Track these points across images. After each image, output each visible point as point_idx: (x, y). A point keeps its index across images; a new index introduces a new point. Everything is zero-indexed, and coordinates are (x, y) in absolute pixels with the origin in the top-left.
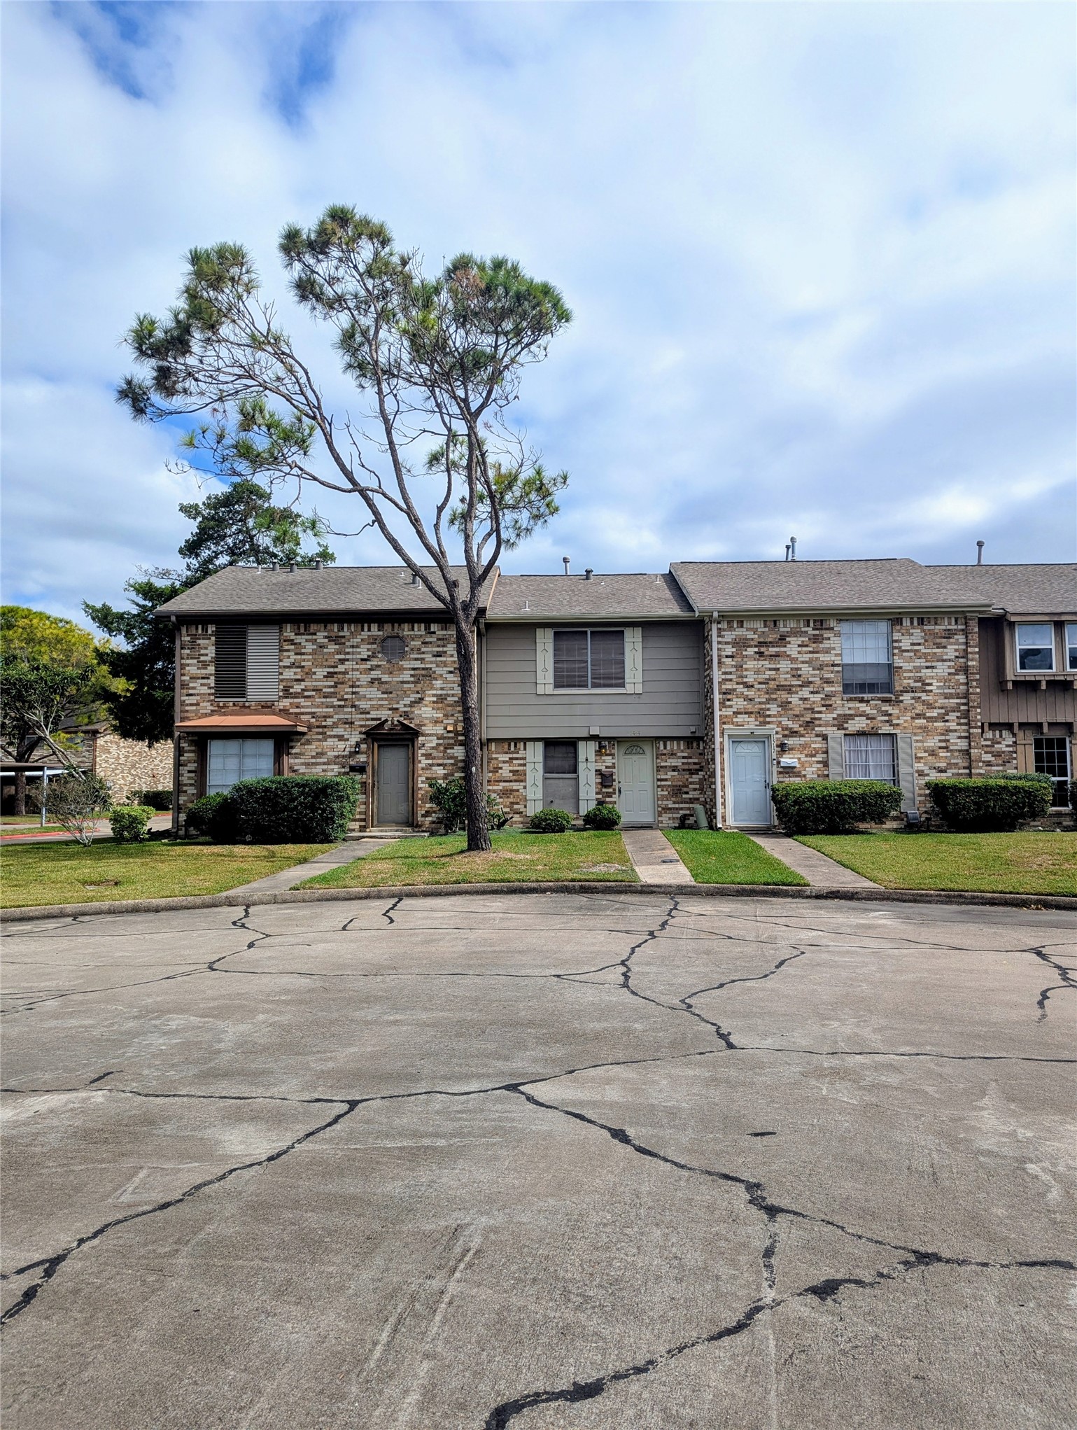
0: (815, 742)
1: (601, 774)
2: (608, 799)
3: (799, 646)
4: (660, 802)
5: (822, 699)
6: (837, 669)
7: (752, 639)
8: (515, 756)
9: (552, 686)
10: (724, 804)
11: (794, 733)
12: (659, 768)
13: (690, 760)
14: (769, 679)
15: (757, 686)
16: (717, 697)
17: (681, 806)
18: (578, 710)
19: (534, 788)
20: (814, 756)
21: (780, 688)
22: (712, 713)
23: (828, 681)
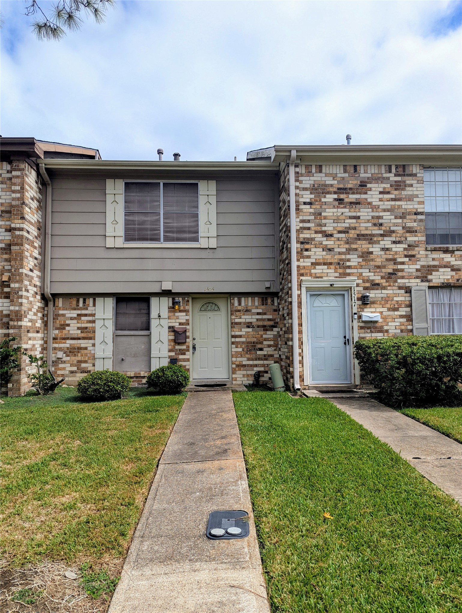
0: (398, 295)
1: (174, 331)
2: (181, 357)
3: (381, 193)
4: (234, 359)
5: (405, 249)
6: (420, 217)
7: (332, 185)
8: (84, 312)
9: (122, 239)
10: (301, 362)
11: (375, 285)
12: (234, 325)
13: (265, 317)
14: (349, 228)
15: (337, 235)
16: (294, 246)
17: (256, 362)
18: (150, 264)
19: (103, 346)
20: (396, 310)
21: (360, 237)
22: (289, 263)
23: (411, 231)
